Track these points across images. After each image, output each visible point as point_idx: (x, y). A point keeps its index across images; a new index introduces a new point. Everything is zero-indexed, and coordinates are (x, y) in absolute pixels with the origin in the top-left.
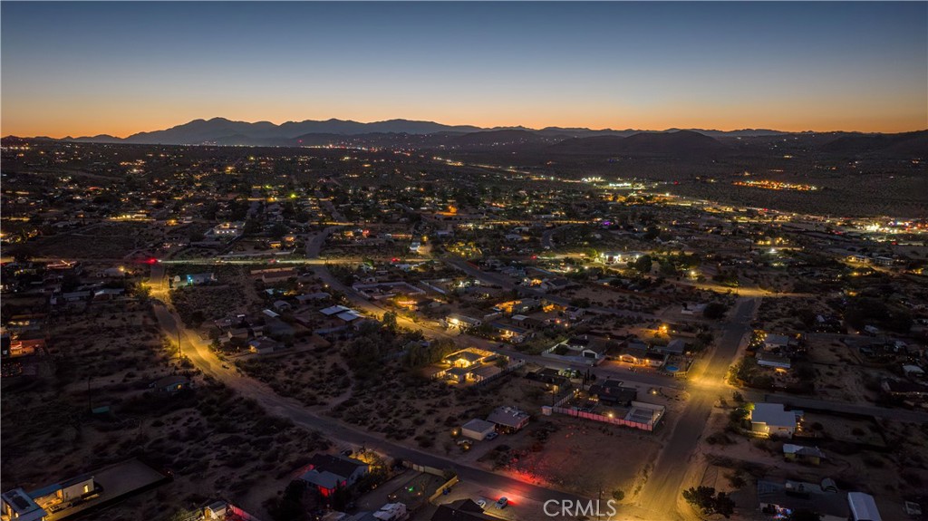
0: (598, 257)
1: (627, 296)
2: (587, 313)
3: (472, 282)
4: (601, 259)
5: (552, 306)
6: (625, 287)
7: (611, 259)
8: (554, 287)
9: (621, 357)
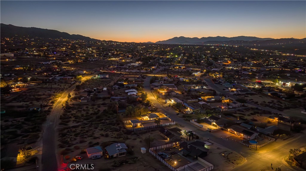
0: (279, 83)
1: (275, 101)
2: (243, 106)
3: (202, 87)
4: (279, 84)
5: (228, 101)
6: (279, 97)
7: (284, 84)
8: (240, 93)
9: (229, 130)
